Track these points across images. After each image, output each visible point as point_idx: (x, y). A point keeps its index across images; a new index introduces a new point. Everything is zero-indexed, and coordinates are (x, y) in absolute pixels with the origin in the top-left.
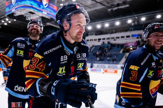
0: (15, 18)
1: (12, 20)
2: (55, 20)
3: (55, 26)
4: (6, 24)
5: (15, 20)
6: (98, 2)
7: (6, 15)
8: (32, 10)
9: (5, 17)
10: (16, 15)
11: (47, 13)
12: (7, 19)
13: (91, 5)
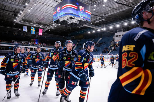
0: (59, 23)
1: (58, 24)
2: (89, 22)
3: (89, 26)
4: (53, 28)
5: (59, 25)
6: (125, 5)
7: (54, 21)
8: (72, 16)
9: (53, 23)
10: (60, 21)
11: (83, 17)
12: (54, 25)
13: (118, 7)
